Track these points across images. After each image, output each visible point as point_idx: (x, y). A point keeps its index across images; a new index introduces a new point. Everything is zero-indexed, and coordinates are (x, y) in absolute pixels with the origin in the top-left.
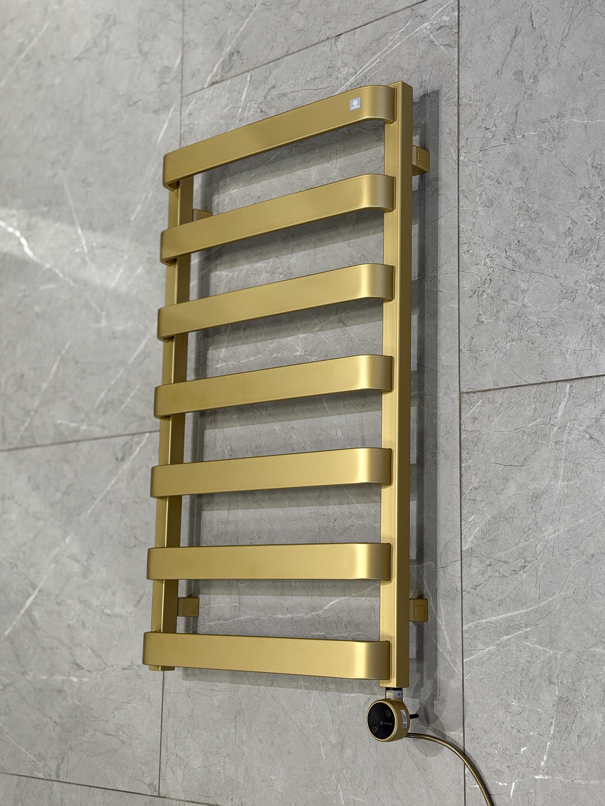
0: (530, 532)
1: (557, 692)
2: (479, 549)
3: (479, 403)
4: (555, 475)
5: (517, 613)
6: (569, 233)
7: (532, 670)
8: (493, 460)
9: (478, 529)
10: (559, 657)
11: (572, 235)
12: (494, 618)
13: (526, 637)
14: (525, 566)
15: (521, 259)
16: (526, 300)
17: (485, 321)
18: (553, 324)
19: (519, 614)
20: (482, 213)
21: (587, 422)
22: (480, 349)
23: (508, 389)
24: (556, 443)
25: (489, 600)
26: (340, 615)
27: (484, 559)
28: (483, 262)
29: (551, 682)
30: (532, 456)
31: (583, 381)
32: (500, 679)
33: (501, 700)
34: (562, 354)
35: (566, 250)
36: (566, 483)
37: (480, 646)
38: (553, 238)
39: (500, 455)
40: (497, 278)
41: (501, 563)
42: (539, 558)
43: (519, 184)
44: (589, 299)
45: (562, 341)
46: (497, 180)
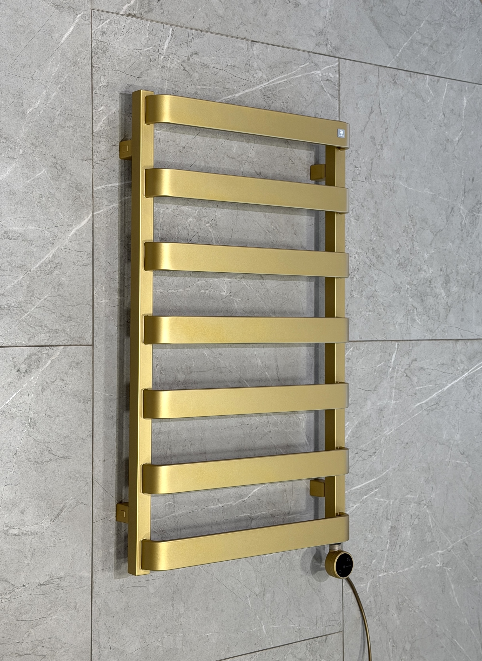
0: (378, 431)
1: (390, 524)
2: (351, 443)
3: (351, 349)
4: (390, 397)
5: (371, 481)
6: (398, 251)
7: (378, 514)
8: (359, 387)
9: (350, 431)
10: (391, 503)
11: (399, 253)
12: (359, 486)
13: (376, 495)
14: (375, 452)
15: (375, 261)
16: (376, 287)
17: (355, 296)
18: (390, 306)
19: (372, 482)
20: (353, 223)
21: (406, 367)
22: (352, 313)
23: (367, 342)
24: (391, 378)
25: (357, 475)
26: (261, 499)
27: (354, 449)
28: (354, 256)
29: (387, 519)
30: (379, 385)
31: (403, 342)
32: (362, 522)
33: (363, 535)
34: (394, 324)
35: (396, 262)
36: (395, 402)
37: (351, 505)
38: (390, 253)
39: (363, 384)
40: (361, 269)
41: (363, 452)
42: (382, 446)
43: (373, 211)
44: (407, 295)
45: (394, 316)
46: (362, 204)
